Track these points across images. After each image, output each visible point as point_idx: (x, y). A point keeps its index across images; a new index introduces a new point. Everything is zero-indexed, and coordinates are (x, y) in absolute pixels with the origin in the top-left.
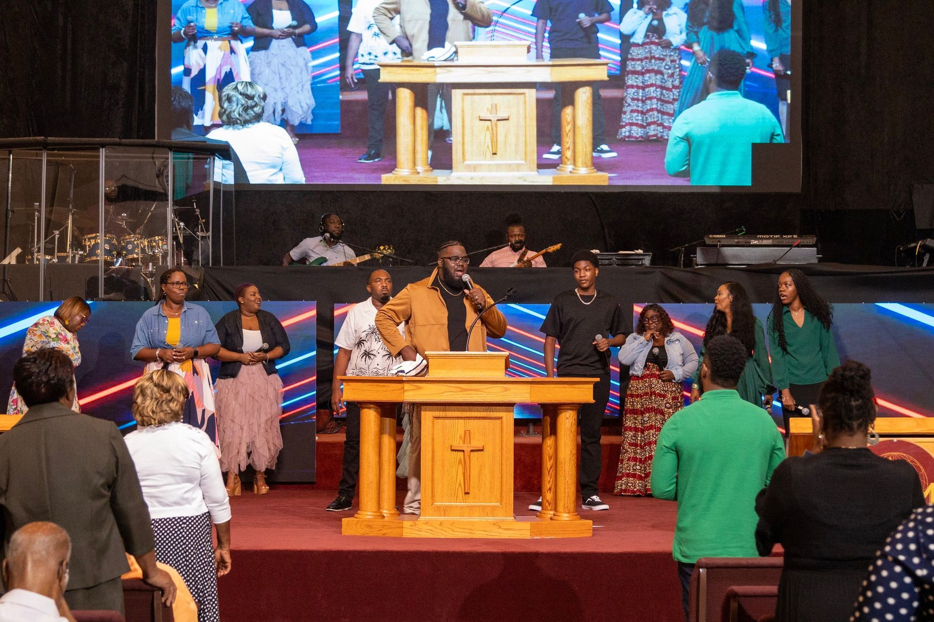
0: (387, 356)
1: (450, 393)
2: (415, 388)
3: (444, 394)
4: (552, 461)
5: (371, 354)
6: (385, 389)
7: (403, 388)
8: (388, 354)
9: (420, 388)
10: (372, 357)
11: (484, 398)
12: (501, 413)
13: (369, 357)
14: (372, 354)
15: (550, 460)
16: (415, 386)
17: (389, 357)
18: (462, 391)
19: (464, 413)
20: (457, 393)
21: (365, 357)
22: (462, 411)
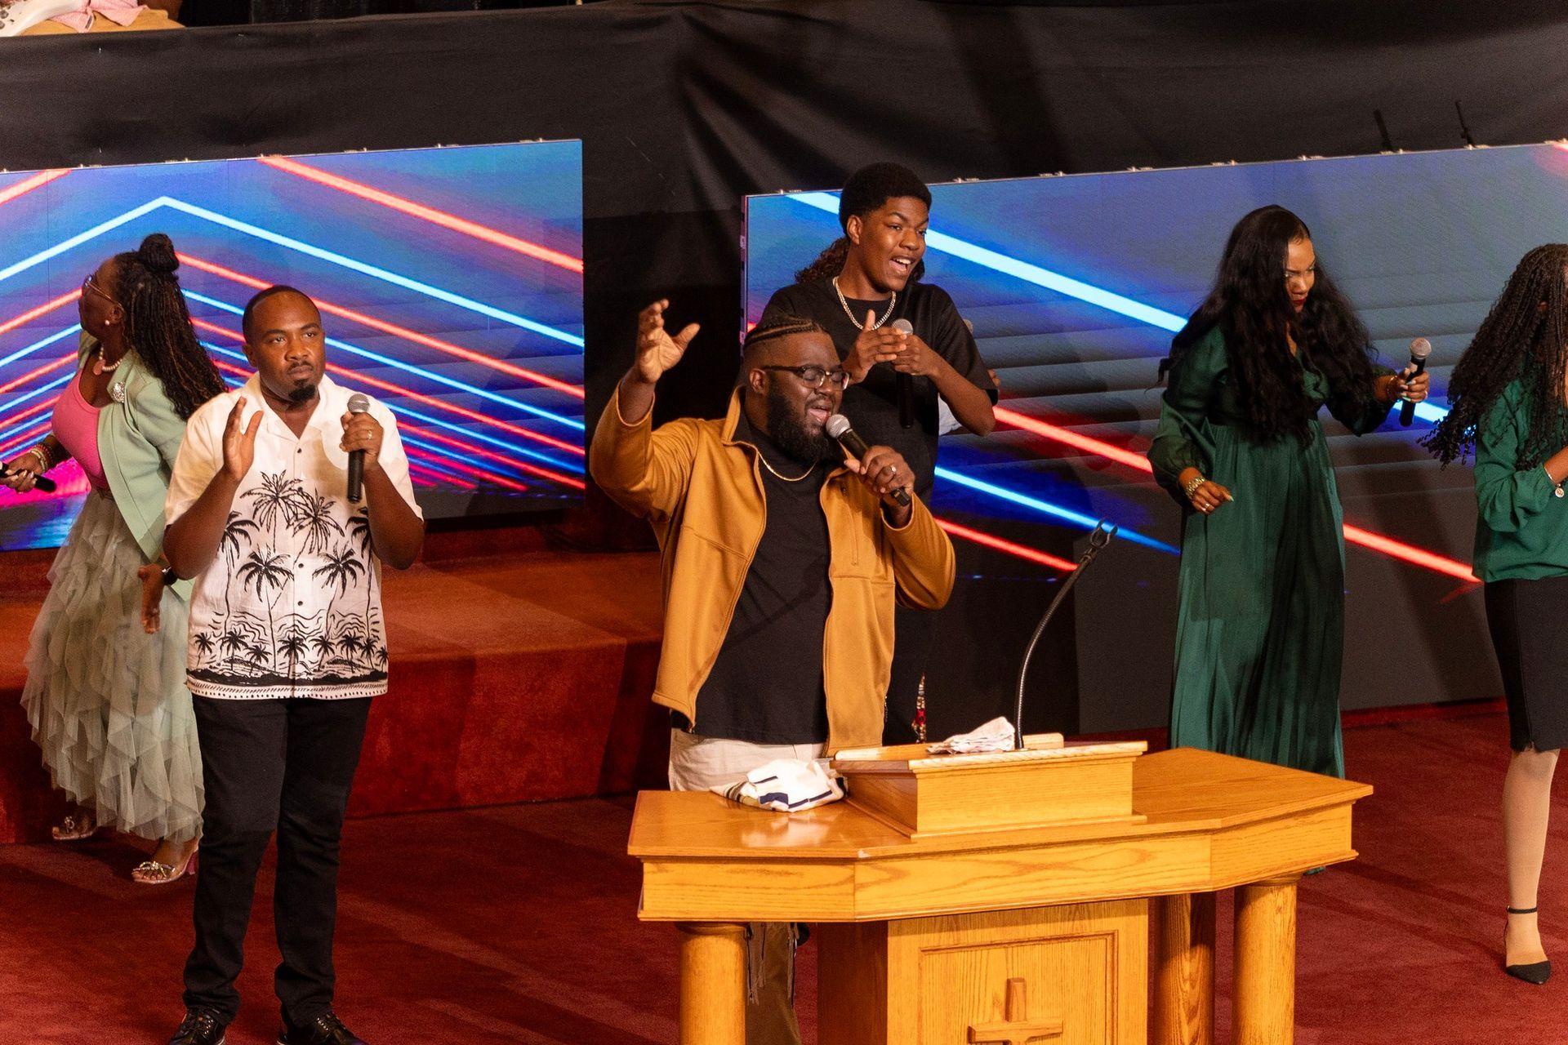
0: (327, 574)
1: (989, 882)
2: (886, 875)
3: (970, 886)
4: (1196, 1020)
5: (276, 569)
6: (791, 881)
7: (852, 878)
8: (330, 567)
9: (899, 875)
10: (280, 577)
11: (1083, 888)
12: (1113, 920)
13: (270, 577)
14: (282, 570)
15: (1190, 1020)
16: (885, 869)
17: (334, 575)
18: (1020, 873)
19: (1008, 929)
20: (1008, 880)
21: (255, 577)
22: (1004, 925)
